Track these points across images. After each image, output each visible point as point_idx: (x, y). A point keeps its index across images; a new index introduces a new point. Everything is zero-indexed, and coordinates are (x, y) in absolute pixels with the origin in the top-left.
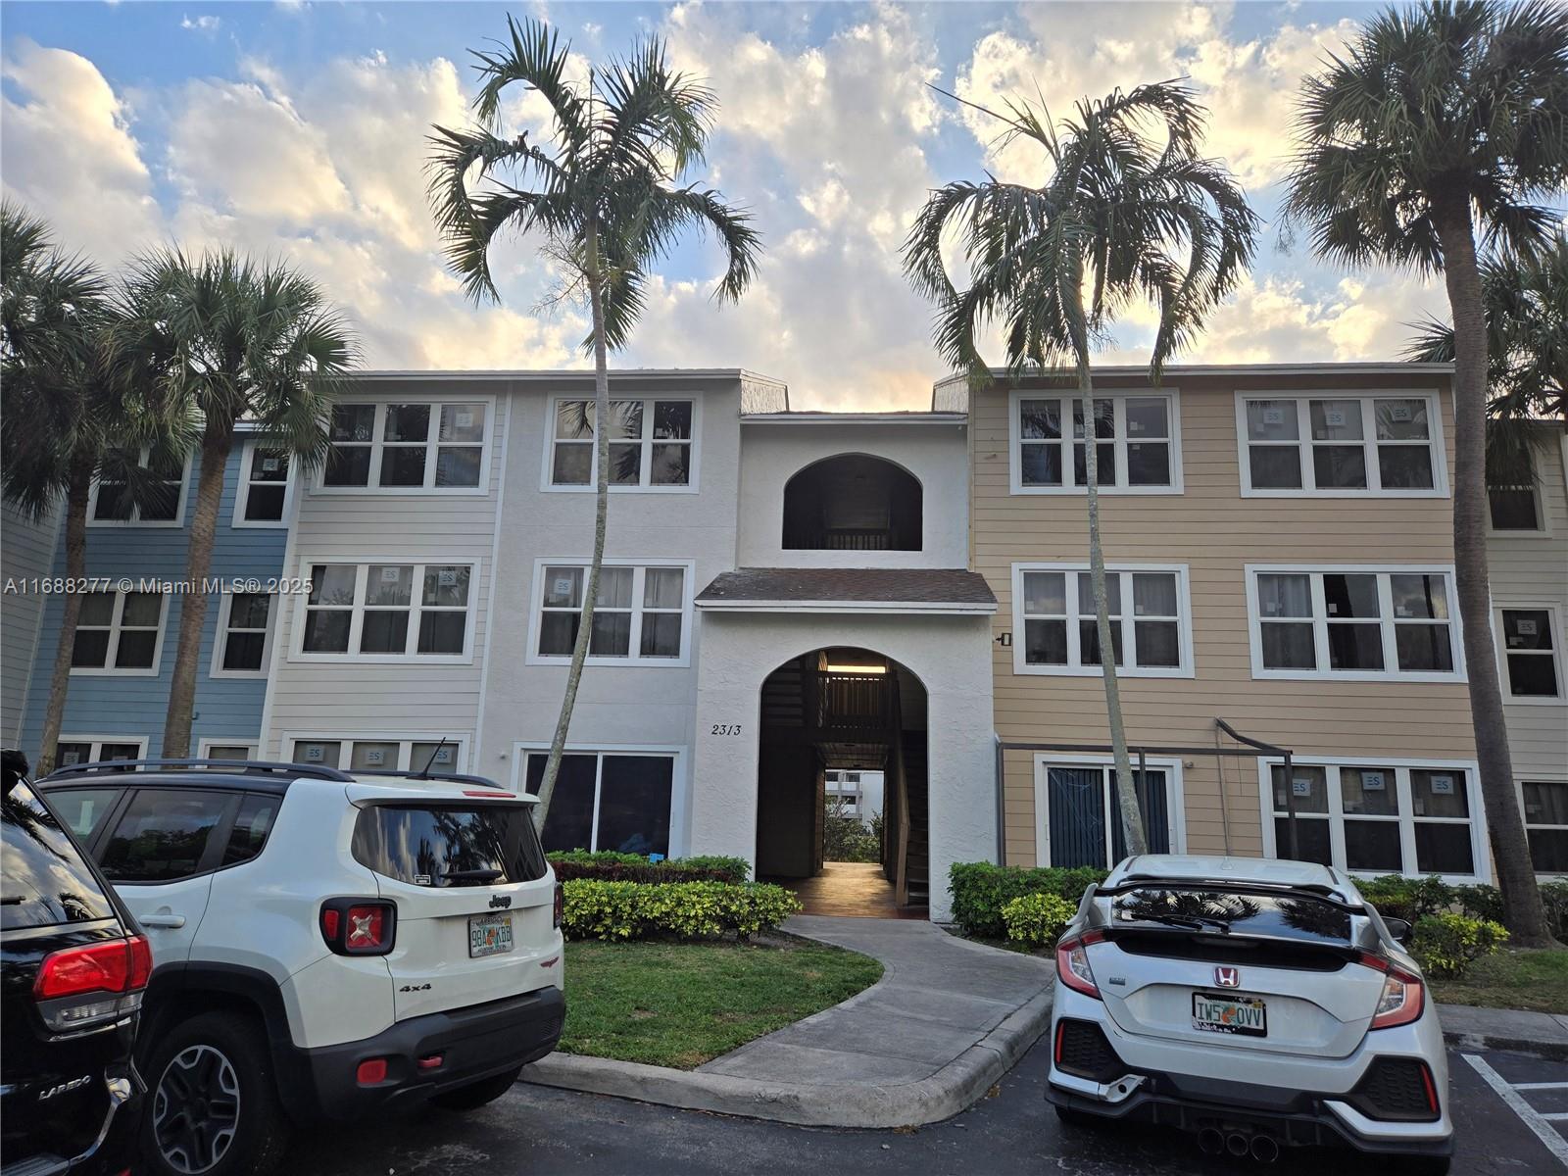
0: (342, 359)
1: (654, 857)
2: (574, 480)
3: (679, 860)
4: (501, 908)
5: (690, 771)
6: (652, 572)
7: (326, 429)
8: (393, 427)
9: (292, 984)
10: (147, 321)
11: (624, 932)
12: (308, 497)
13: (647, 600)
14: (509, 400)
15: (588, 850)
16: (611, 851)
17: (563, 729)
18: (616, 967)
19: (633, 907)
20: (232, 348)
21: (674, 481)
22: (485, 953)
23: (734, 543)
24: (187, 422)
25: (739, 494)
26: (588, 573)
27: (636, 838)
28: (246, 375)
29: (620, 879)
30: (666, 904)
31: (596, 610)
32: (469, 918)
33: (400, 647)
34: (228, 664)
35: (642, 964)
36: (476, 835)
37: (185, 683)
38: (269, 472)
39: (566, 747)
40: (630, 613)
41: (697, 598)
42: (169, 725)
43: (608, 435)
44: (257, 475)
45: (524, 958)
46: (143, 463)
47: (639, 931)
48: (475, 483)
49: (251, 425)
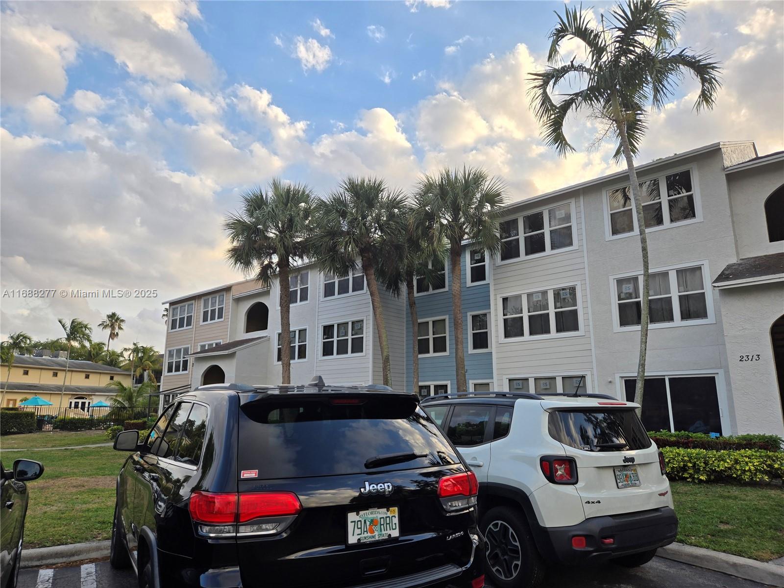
0: (501, 201)
1: (713, 435)
2: (623, 231)
3: (731, 436)
4: (630, 463)
5: (728, 383)
6: (680, 272)
7: (498, 235)
8: (527, 226)
9: (534, 496)
10: (423, 208)
11: (702, 478)
12: (496, 268)
13: (680, 288)
14: (582, 198)
15: (670, 430)
16: (685, 431)
17: (642, 365)
18: (701, 497)
19: (706, 463)
20: (456, 210)
21: (686, 217)
22: (625, 486)
23: (734, 245)
24: (443, 246)
25: (732, 215)
26: (641, 280)
27: (698, 423)
28: (463, 220)
29: (694, 447)
30: (728, 462)
31: (650, 298)
32: (614, 468)
33: (548, 331)
34: (475, 347)
35: (718, 497)
36: (607, 424)
37: (460, 357)
38: (477, 260)
39: (645, 375)
40: (671, 297)
41: (714, 282)
42: (457, 376)
43: (641, 203)
44: (473, 262)
45: (648, 491)
46: (430, 267)
47: (712, 477)
48: (571, 244)
49: (468, 241)
